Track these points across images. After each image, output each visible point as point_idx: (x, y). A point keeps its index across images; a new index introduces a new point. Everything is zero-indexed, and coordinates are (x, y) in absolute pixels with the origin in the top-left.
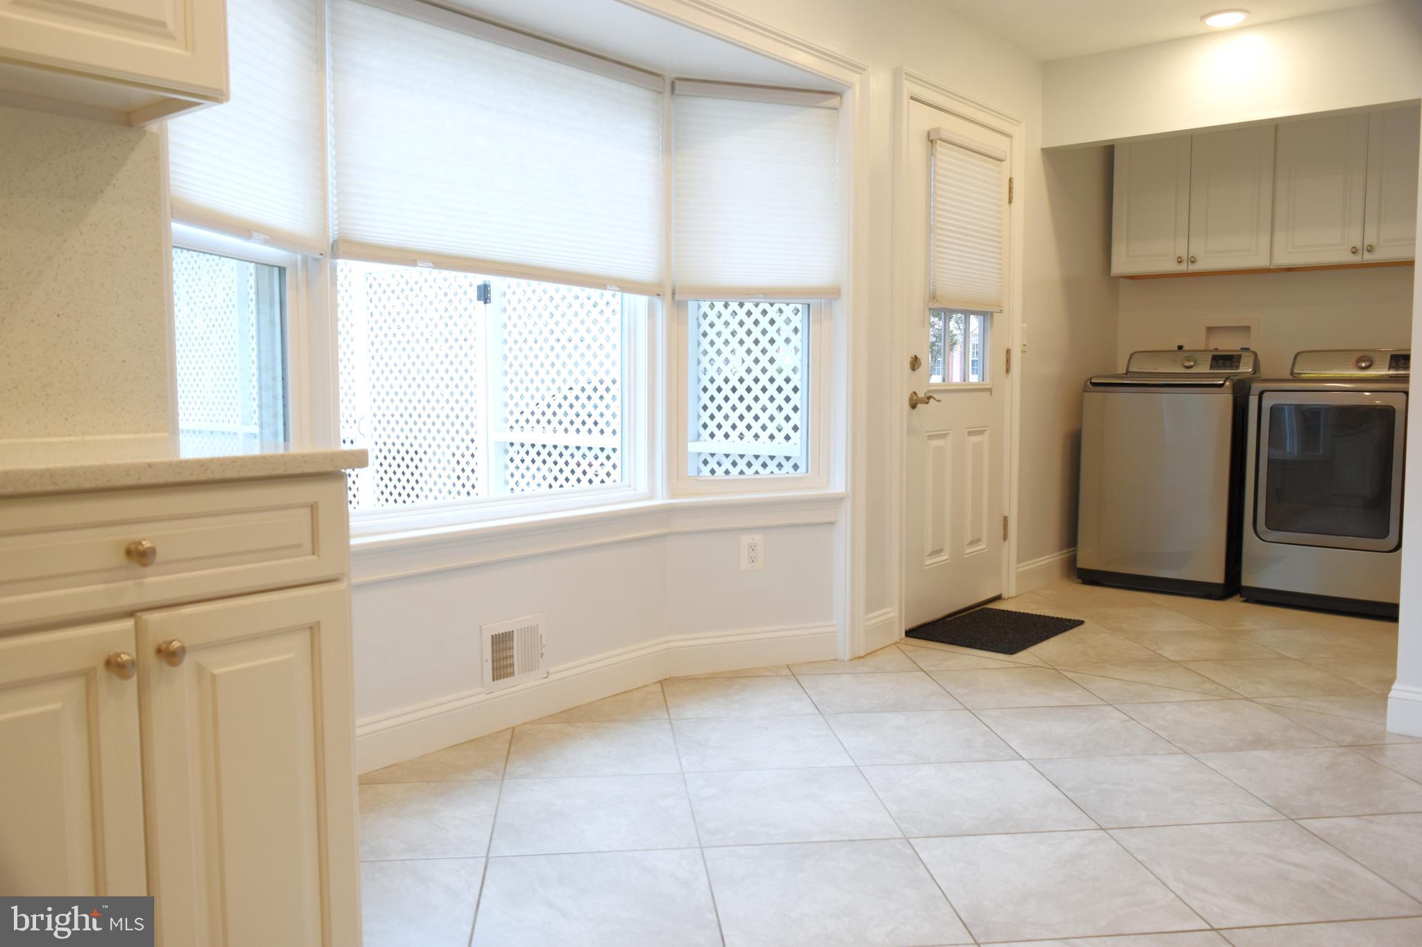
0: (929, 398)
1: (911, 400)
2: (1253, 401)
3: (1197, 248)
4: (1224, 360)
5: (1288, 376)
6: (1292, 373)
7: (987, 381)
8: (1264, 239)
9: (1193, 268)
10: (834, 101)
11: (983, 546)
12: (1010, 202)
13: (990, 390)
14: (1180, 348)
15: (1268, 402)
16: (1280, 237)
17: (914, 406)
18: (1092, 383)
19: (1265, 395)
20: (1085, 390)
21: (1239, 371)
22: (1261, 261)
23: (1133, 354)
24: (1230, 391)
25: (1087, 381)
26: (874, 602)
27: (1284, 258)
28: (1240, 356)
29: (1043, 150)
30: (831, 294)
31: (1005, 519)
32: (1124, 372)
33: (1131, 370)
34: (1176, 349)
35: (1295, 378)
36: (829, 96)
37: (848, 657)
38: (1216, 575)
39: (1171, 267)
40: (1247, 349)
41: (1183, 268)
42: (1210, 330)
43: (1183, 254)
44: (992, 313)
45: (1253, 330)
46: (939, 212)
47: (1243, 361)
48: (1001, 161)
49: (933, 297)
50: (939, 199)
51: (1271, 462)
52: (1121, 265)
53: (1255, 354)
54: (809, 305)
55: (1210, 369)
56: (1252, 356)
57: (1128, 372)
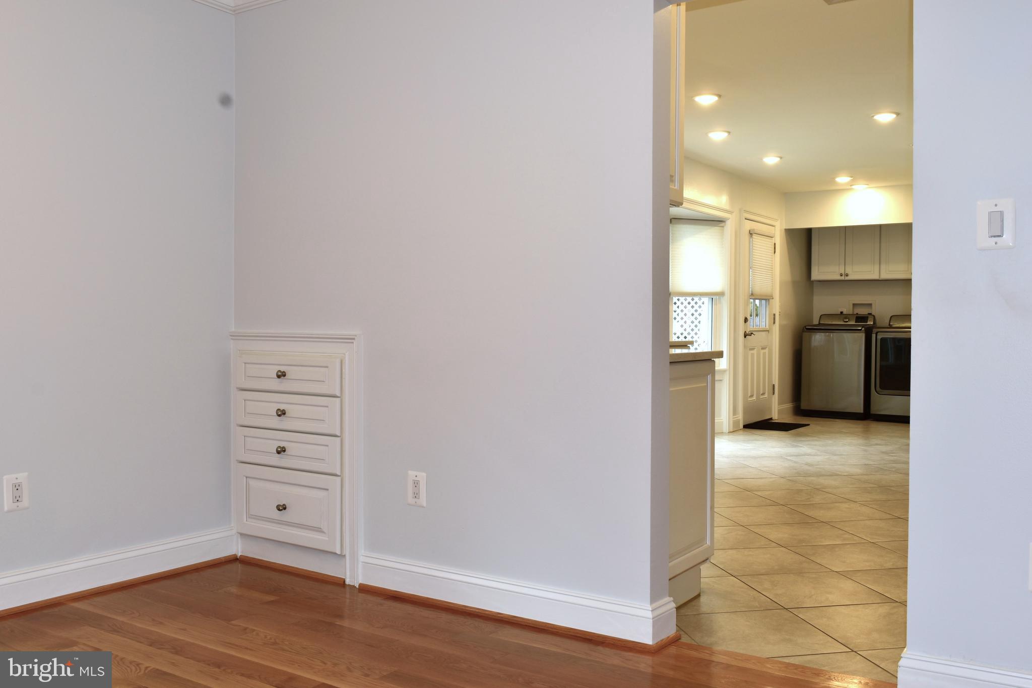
0: (752, 333)
1: (744, 334)
2: (874, 336)
3: (849, 270)
4: (861, 319)
5: (887, 325)
6: (889, 324)
7: (767, 327)
8: (877, 267)
9: (847, 278)
10: (722, 224)
11: (766, 396)
12: (775, 253)
13: (768, 331)
14: (842, 313)
15: (879, 337)
16: (883, 266)
17: (745, 337)
18: (806, 328)
19: (878, 333)
20: (803, 331)
21: (868, 323)
22: (876, 277)
23: (821, 316)
24: (864, 332)
25: (803, 328)
26: (735, 412)
27: (884, 276)
28: (868, 317)
29: (785, 229)
30: (721, 294)
31: (774, 385)
32: (818, 323)
33: (821, 323)
34: (840, 313)
35: (890, 327)
36: (721, 222)
37: (727, 431)
38: (860, 409)
39: (838, 277)
40: (870, 314)
41: (843, 278)
42: (854, 305)
43: (843, 272)
44: (769, 300)
45: (873, 306)
46: (754, 261)
47: (869, 319)
48: (772, 237)
49: (752, 294)
50: (754, 256)
51: (881, 367)
52: (816, 275)
53: (874, 316)
54: (712, 299)
55: (856, 322)
56: (873, 317)
57: (819, 323)
